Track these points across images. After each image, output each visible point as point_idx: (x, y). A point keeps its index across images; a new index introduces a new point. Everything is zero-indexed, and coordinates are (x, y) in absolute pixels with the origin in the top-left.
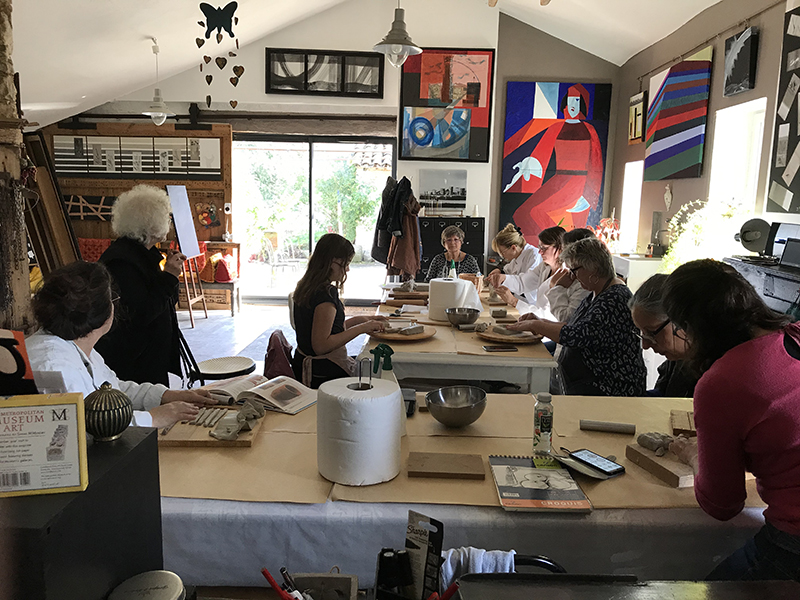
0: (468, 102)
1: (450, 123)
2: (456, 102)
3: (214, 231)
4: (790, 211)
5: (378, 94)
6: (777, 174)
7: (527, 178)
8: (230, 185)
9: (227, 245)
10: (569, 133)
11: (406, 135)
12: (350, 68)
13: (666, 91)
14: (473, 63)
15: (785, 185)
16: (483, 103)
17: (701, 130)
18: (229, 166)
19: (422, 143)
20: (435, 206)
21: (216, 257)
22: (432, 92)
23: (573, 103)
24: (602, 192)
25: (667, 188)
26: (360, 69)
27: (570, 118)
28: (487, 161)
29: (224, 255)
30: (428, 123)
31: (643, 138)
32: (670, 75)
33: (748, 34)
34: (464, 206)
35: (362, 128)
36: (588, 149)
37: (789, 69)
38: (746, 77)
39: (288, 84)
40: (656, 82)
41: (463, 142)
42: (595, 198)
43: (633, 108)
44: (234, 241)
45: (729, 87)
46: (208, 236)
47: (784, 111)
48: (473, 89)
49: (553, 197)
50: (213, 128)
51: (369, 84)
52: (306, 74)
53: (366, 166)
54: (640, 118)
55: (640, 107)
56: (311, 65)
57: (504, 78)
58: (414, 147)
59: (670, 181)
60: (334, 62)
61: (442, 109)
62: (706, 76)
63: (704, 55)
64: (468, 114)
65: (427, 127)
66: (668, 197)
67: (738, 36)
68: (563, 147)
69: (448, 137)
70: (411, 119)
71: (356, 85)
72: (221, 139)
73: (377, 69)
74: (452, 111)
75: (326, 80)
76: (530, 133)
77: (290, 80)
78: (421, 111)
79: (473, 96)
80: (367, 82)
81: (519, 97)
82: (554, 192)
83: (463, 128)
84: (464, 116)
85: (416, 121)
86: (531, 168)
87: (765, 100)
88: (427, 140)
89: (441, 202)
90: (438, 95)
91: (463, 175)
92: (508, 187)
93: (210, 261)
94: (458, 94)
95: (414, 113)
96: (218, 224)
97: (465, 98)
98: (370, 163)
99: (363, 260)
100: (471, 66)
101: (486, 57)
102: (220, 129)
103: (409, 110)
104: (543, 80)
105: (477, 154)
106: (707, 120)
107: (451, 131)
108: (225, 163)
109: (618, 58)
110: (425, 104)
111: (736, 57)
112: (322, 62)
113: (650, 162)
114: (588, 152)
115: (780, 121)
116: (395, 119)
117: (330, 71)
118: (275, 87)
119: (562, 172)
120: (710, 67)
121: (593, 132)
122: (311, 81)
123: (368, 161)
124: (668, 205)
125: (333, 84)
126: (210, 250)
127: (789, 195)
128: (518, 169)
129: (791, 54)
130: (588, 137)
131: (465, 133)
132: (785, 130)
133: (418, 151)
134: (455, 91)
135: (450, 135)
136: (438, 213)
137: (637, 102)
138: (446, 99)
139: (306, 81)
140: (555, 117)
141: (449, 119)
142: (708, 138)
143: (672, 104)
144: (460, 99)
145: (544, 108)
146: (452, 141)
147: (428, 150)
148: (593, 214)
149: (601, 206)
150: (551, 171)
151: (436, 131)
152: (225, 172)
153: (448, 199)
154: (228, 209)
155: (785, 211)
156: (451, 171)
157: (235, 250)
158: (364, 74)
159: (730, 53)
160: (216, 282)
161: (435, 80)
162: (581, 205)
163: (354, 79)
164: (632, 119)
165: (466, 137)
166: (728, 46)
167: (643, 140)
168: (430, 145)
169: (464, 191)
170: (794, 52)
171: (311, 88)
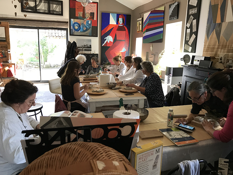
0: (91, 18)
1: (86, 25)
2: (87, 18)
3: (4, 59)
4: (191, 52)
5: (61, 14)
6: (186, 42)
7: (109, 42)
8: (9, 43)
9: (10, 64)
10: (120, 29)
11: (72, 27)
12: (51, 5)
13: (149, 18)
14: (92, 6)
15: (189, 45)
16: (95, 19)
17: (162, 29)
18: (9, 36)
19: (77, 30)
20: (82, 50)
21: (7, 68)
22: (79, 14)
23: (121, 20)
24: (129, 46)
25: (151, 45)
26: (55, 6)
27: (120, 24)
28: (97, 37)
29: (9, 67)
30: (79, 24)
31: (142, 31)
32: (150, 13)
33: (176, 4)
34: (91, 50)
35: (56, 25)
36: (125, 34)
37: (190, 14)
38: (176, 15)
39: (29, 9)
40: (146, 15)
41: (90, 31)
42: (127, 48)
43: (138, 22)
44: (12, 63)
45: (171, 18)
46: (2, 61)
47: (188, 25)
48: (92, 14)
49: (116, 48)
50: (2, 23)
51: (58, 11)
52: (36, 6)
53: (50, 37)
54: (141, 26)
55: (141, 22)
56: (37, 3)
57: (101, 11)
58: (74, 32)
59: (152, 43)
60: (46, 3)
61: (83, 20)
62: (163, 14)
63: (162, 8)
64: (91, 22)
65: (78, 25)
66: (151, 48)
67: (173, 4)
68: (118, 33)
69: (85, 29)
70: (73, 23)
71: (53, 11)
72: (5, 27)
73: (60, 6)
74: (86, 21)
75: (43, 9)
76: (109, 28)
77: (30, 8)
78: (76, 20)
79: (92, 16)
80: (58, 10)
81: (105, 17)
82: (116, 46)
83: (89, 26)
84: (90, 23)
85: (75, 23)
86: (109, 39)
87: (182, 22)
88: (78, 30)
89: (84, 49)
90: (81, 15)
91: (90, 41)
92: (103, 44)
93: (5, 70)
94: (88, 16)
95: (74, 21)
96: (6, 57)
97: (90, 17)
98: (51, 36)
99: (50, 67)
100: (91, 7)
101: (96, 5)
102: (5, 24)
103: (72, 20)
104: (113, 13)
105: (94, 34)
106: (163, 27)
107: (86, 27)
108: (7, 35)
109: (133, 8)
110: (77, 18)
111: (172, 10)
112: (41, 2)
113: (145, 38)
114: (125, 35)
115: (187, 28)
116: (68, 22)
117: (44, 6)
118: (25, 10)
119: (118, 40)
120: (164, 12)
121: (126, 29)
122: (38, 8)
123: (51, 35)
124: (151, 50)
125: (46, 10)
126: (4, 66)
127: (190, 48)
128: (106, 39)
129: (190, 10)
130: (125, 30)
131: (90, 28)
132: (189, 31)
133: (76, 33)
134: (87, 14)
135: (86, 28)
136: (83, 52)
137: (140, 20)
138: (84, 17)
139: (36, 8)
140: (116, 24)
141: (85, 23)
142: (164, 32)
143: (151, 22)
144: (88, 17)
145: (113, 21)
146: (87, 30)
147: (79, 33)
148: (127, 53)
149: (129, 50)
150: (115, 40)
151: (81, 27)
152: (7, 39)
153: (86, 48)
154: (9, 52)
155: (190, 52)
156: (86, 39)
157: (13, 66)
158: (56, 8)
159: (170, 9)
160: (7, 77)
161: (80, 11)
162: (124, 50)
163: (53, 9)
164: (138, 25)
165: (91, 29)
166: (170, 6)
167: (142, 32)
168: (80, 31)
169: (91, 45)
170: (191, 9)
171: (38, 11)
